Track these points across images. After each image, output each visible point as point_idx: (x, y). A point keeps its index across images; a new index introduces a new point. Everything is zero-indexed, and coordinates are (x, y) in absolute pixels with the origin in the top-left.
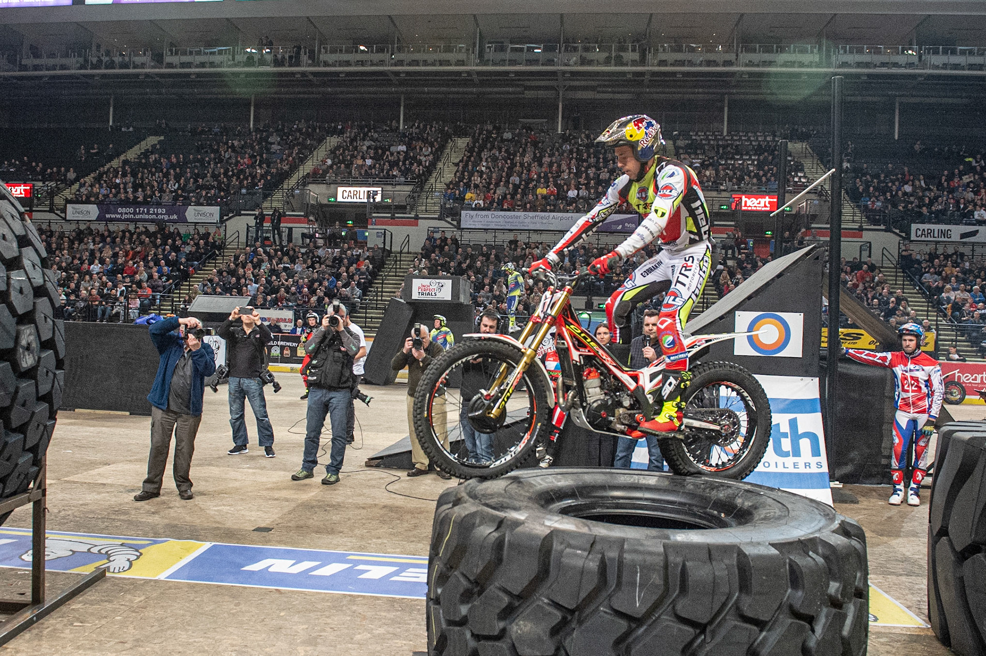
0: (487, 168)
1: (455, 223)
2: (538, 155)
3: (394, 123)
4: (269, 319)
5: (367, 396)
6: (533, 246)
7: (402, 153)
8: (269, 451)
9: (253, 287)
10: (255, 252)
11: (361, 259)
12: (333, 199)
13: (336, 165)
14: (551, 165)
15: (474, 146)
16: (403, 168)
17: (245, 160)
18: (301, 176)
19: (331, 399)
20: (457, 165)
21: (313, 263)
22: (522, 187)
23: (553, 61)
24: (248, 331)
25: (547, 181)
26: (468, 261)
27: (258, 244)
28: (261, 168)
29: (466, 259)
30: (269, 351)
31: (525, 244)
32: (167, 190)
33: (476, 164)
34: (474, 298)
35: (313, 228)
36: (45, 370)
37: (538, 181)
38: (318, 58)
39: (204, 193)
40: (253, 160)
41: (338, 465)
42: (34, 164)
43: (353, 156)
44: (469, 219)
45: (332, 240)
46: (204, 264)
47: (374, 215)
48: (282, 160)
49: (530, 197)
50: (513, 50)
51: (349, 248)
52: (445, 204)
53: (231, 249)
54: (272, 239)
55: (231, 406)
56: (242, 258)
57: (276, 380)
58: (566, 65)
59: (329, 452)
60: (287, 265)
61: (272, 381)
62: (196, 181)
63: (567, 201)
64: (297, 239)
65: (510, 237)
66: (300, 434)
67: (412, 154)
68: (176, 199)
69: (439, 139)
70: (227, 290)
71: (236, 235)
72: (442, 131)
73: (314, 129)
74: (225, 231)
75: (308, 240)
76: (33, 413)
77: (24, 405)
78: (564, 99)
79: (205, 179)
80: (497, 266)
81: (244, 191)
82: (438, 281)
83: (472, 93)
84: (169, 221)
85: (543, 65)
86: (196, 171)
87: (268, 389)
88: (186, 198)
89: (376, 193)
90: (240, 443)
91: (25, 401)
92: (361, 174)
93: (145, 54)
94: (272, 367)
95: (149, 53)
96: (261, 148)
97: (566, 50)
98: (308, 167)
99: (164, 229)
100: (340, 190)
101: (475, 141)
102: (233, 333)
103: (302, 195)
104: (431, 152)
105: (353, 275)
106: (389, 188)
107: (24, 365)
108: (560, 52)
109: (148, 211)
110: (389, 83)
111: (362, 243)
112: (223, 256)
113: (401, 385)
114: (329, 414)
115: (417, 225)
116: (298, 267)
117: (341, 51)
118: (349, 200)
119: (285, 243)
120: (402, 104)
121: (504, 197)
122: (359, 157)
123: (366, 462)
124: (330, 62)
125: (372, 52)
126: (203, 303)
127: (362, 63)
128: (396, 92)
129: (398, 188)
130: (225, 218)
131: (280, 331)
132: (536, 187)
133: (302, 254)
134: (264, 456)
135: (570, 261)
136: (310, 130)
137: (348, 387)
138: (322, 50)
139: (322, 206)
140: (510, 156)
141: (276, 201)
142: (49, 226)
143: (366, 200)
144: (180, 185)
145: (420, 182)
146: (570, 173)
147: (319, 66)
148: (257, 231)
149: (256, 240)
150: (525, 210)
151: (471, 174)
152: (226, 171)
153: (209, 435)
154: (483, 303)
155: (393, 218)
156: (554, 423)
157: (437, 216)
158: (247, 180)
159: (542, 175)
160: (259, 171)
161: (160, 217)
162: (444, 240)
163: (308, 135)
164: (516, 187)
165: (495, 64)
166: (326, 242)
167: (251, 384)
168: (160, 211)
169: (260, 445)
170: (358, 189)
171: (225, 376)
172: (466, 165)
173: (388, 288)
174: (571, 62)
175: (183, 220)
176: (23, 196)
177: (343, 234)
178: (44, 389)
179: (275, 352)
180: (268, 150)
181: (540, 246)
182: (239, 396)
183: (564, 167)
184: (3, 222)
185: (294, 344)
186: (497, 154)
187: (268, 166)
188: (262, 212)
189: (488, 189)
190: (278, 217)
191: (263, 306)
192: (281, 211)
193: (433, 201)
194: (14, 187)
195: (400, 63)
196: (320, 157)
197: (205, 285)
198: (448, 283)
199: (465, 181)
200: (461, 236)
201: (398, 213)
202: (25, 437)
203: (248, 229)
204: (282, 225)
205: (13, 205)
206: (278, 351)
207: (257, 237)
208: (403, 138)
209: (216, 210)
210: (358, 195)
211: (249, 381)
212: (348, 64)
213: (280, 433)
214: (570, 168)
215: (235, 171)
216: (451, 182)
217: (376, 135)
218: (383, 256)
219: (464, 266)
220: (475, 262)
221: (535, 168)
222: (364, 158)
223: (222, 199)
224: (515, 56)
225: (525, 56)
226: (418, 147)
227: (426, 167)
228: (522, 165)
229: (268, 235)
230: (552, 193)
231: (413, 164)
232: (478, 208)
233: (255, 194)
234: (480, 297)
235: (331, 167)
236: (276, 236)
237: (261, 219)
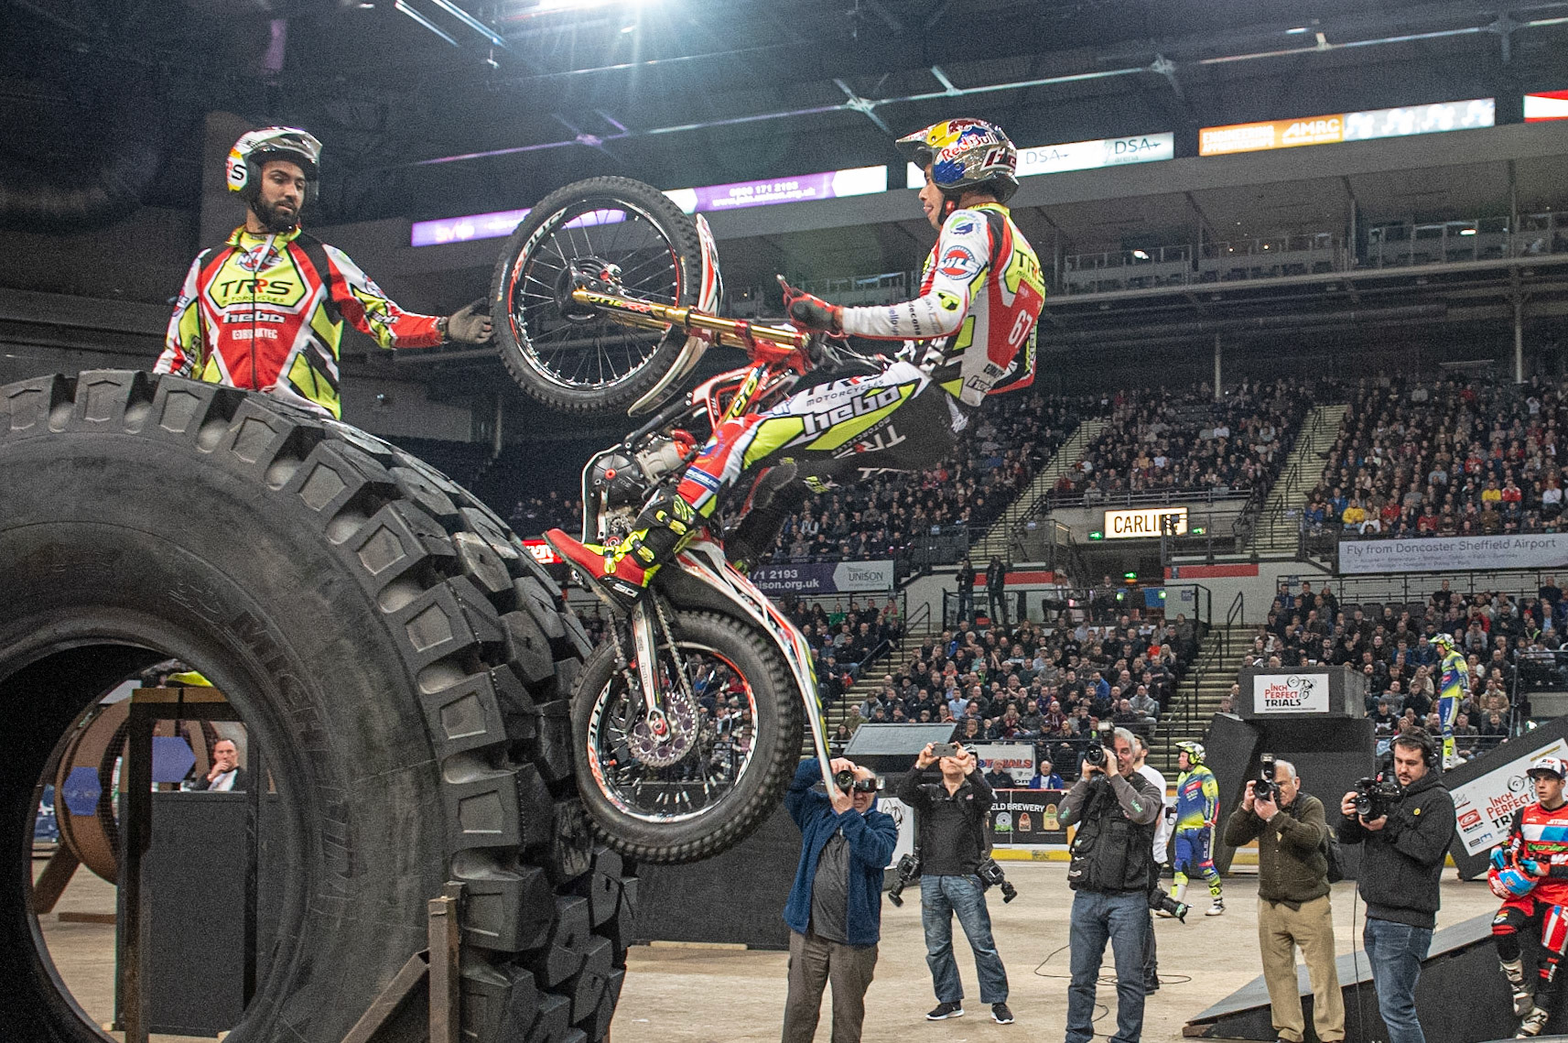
0: (1384, 458)
1: (1328, 565)
2: (1480, 427)
3: (1204, 387)
4: (989, 763)
5: (1179, 903)
6: (1480, 600)
7: (1221, 441)
8: (1002, 1012)
9: (958, 706)
10: (961, 640)
11: (1154, 642)
12: (1097, 535)
13: (1101, 471)
14: (1506, 444)
15: (1358, 420)
16: (1225, 469)
17: (936, 473)
18: (1037, 495)
19: (1110, 911)
20: (1326, 456)
21: (1066, 655)
22: (1453, 489)
23: (1499, 249)
24: (952, 787)
25: (1501, 476)
26: (1357, 636)
27: (964, 624)
28: (966, 486)
29: (1351, 632)
30: (993, 822)
31: (1465, 597)
32: (799, 537)
33: (1361, 453)
34: (1371, 706)
35: (1062, 590)
36: (603, 878)
37: (1484, 475)
38: (1060, 277)
39: (863, 538)
40: (950, 472)
41: (1132, 1035)
42: (567, 503)
43: (1132, 455)
44: (1353, 556)
45: (1100, 610)
46: (868, 666)
47: (1175, 559)
48: (1001, 469)
49: (1470, 508)
50: (1423, 235)
51: (1132, 624)
52: (1308, 531)
53: (919, 636)
54: (989, 615)
55: (927, 929)
56: (936, 652)
57: (1006, 879)
58: (1526, 254)
59: (1114, 1011)
60: (1019, 661)
61: (999, 881)
62: (849, 516)
63: (1541, 510)
64: (1034, 612)
65: (1436, 585)
66: (1059, 978)
67: (1239, 442)
68: (815, 550)
69: (1290, 412)
70: (912, 712)
71: (925, 609)
72: (1293, 396)
73: (1057, 406)
74: (905, 603)
75: (1055, 614)
76: (586, 957)
77: (568, 944)
78: (1525, 320)
79: (867, 512)
80: (1412, 642)
81: (935, 529)
82: (1301, 677)
83: (1348, 321)
84: (805, 591)
85: (1480, 257)
86: (849, 499)
87: (994, 895)
88: (836, 548)
89: (1175, 519)
90: (947, 998)
91: (571, 937)
92: (1146, 485)
93: (752, 297)
94: (999, 852)
95: (760, 295)
96: (963, 452)
97: (1524, 227)
98: (1048, 479)
99: (796, 606)
100: (1110, 516)
101: (1357, 409)
102: (925, 793)
103: (1041, 531)
104: (1276, 437)
105: (1142, 672)
106: (1201, 507)
107: (569, 871)
108: (1511, 231)
109: (767, 575)
110: (1192, 314)
111: (1153, 612)
112: (902, 650)
113: (1243, 877)
114: (1110, 939)
115: (1256, 574)
116: (1039, 664)
117: (1101, 263)
118: (1128, 534)
119: (1013, 620)
120: (1218, 349)
121: (1420, 511)
122: (1142, 454)
123: (1184, 1029)
124: (1082, 285)
125: (1158, 260)
126: (872, 738)
127: (1140, 282)
128: (1206, 331)
129: (1217, 506)
130: (904, 580)
131: (1011, 784)
132: (1478, 488)
133: (1047, 638)
134: (992, 1022)
135: (1555, 625)
136: (1050, 411)
137: (1143, 887)
138: (1067, 264)
139: (1078, 548)
140: (1427, 433)
141: (995, 544)
142: (597, 611)
143: (1158, 533)
144: (820, 526)
145: (1259, 491)
146: (1545, 456)
147: (1063, 293)
148: (962, 601)
149: (961, 617)
150: (1460, 531)
151: (1353, 474)
152: (904, 495)
153: (894, 984)
154: (1389, 715)
155: (1210, 562)
156: (1546, 944)
157: (1293, 555)
158: (941, 508)
159: (1490, 465)
160: (961, 491)
161: (788, 585)
162: (1309, 601)
163: (1046, 421)
164: (1441, 489)
165: (1387, 264)
166: (1087, 615)
167: (961, 887)
168: (787, 574)
169: (985, 999)
170: (1142, 513)
171: (910, 874)
172: (1344, 456)
173: (1207, 693)
174: (1535, 247)
175: (829, 588)
176: (551, 560)
177: (1119, 597)
178: (603, 912)
179: (1004, 823)
180: (976, 451)
181: (1494, 600)
182: (942, 908)
183: (1532, 446)
184: (527, 616)
185: (1037, 808)
186: (1402, 431)
187: (977, 482)
188: (970, 566)
189: (1388, 496)
190: (999, 574)
191: (978, 739)
192: (1004, 561)
193: (1283, 529)
194: (535, 545)
195: (1211, 276)
196: (1071, 457)
197: (871, 705)
198: (1322, 681)
199: (1343, 486)
200: (1341, 589)
201: (1219, 554)
202: (572, 1004)
203: (945, 598)
204: (1007, 587)
205: (542, 584)
206: (1009, 822)
207: (962, 613)
208: (1220, 414)
209: (886, 567)
210: (1143, 525)
211: (959, 880)
212: (1115, 285)
213: (1019, 977)
214: (1543, 448)
215: (919, 494)
216: (1316, 490)
217: (1172, 412)
218: (1194, 636)
219: (1350, 645)
220: (1371, 638)
221: (1476, 451)
222: (1151, 456)
223: (897, 547)
224: (1427, 246)
225: (1444, 244)
226: (1251, 429)
227: (1268, 464)
228: (1450, 448)
229: (982, 607)
230: (1512, 498)
231: (1243, 460)
232: (1370, 535)
233: (956, 533)
234: (1383, 704)
235: (1092, 475)
236: (997, 608)
237: (968, 578)
